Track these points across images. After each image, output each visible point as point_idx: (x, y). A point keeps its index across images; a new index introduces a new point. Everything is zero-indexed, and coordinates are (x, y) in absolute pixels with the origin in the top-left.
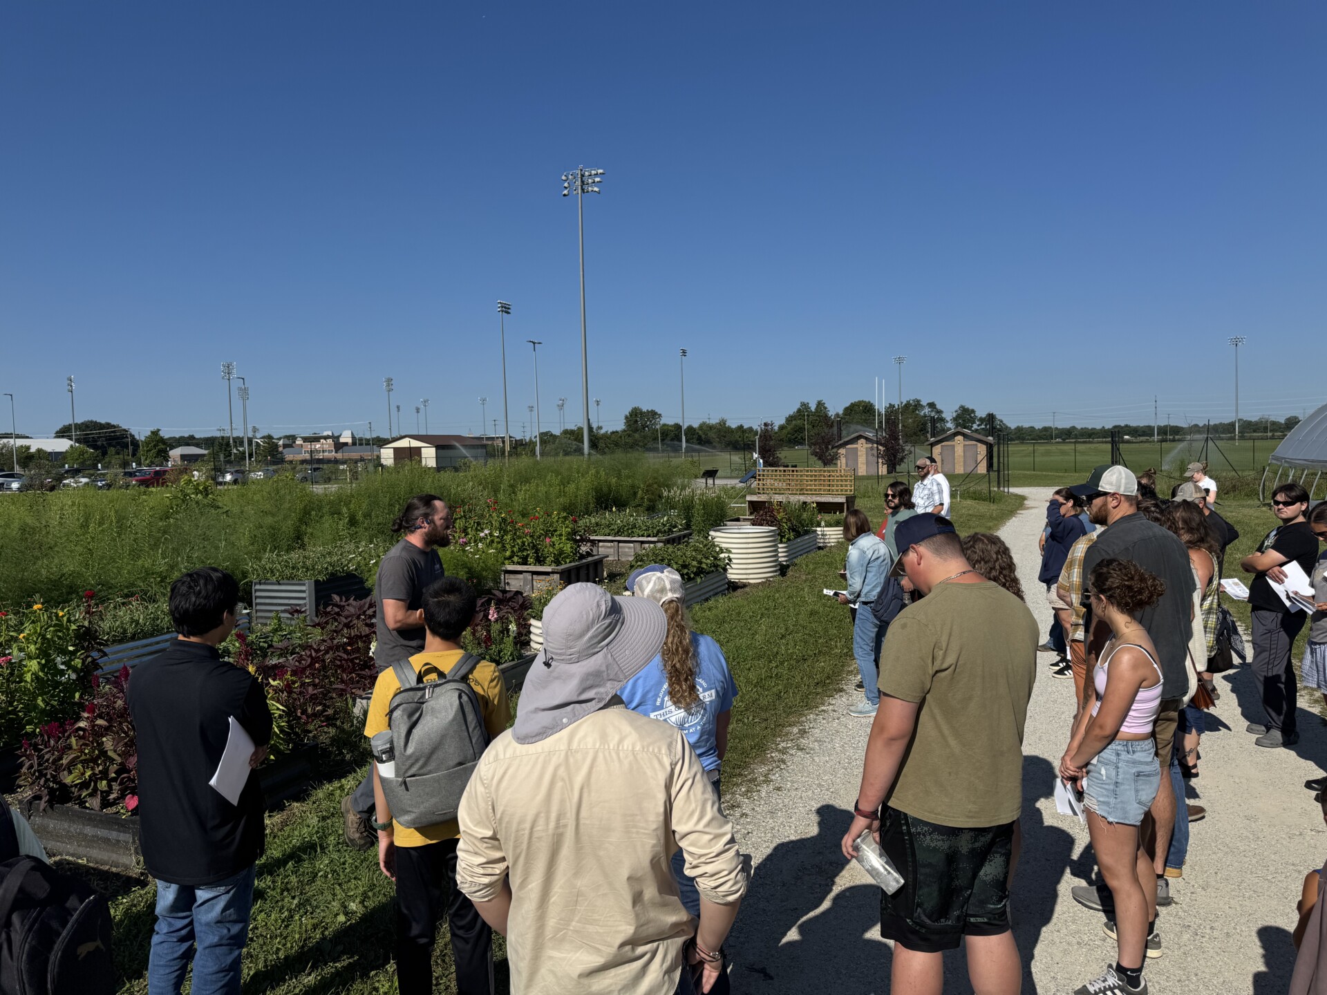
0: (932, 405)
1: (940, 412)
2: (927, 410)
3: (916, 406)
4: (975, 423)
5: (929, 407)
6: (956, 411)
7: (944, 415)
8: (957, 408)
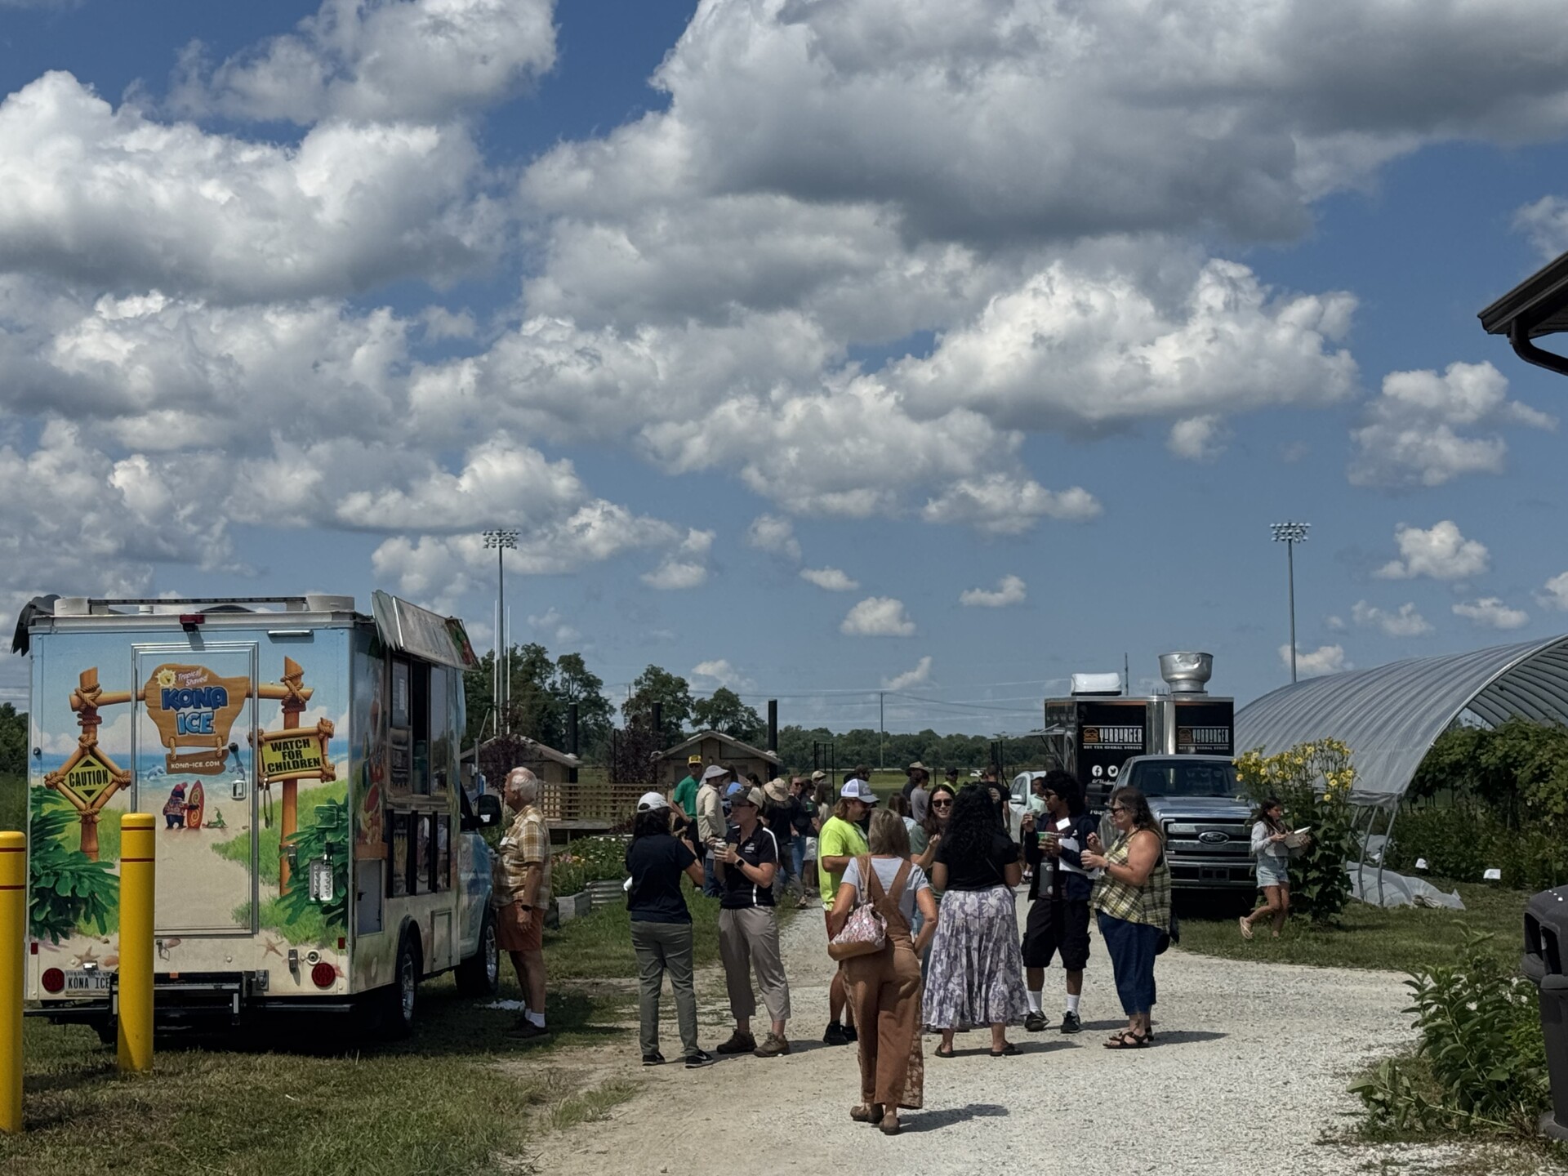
0: (572, 664)
1: (591, 683)
2: (558, 677)
3: (533, 664)
4: (686, 715)
5: (565, 669)
6: (638, 683)
7: (604, 693)
8: (640, 673)
